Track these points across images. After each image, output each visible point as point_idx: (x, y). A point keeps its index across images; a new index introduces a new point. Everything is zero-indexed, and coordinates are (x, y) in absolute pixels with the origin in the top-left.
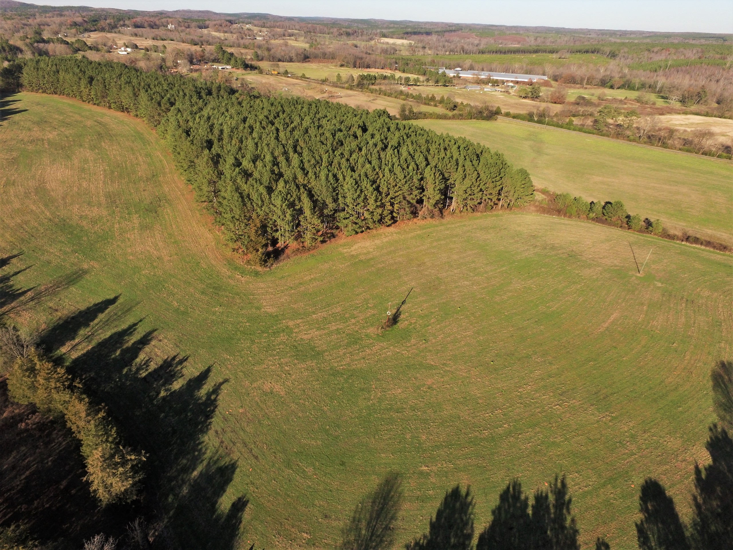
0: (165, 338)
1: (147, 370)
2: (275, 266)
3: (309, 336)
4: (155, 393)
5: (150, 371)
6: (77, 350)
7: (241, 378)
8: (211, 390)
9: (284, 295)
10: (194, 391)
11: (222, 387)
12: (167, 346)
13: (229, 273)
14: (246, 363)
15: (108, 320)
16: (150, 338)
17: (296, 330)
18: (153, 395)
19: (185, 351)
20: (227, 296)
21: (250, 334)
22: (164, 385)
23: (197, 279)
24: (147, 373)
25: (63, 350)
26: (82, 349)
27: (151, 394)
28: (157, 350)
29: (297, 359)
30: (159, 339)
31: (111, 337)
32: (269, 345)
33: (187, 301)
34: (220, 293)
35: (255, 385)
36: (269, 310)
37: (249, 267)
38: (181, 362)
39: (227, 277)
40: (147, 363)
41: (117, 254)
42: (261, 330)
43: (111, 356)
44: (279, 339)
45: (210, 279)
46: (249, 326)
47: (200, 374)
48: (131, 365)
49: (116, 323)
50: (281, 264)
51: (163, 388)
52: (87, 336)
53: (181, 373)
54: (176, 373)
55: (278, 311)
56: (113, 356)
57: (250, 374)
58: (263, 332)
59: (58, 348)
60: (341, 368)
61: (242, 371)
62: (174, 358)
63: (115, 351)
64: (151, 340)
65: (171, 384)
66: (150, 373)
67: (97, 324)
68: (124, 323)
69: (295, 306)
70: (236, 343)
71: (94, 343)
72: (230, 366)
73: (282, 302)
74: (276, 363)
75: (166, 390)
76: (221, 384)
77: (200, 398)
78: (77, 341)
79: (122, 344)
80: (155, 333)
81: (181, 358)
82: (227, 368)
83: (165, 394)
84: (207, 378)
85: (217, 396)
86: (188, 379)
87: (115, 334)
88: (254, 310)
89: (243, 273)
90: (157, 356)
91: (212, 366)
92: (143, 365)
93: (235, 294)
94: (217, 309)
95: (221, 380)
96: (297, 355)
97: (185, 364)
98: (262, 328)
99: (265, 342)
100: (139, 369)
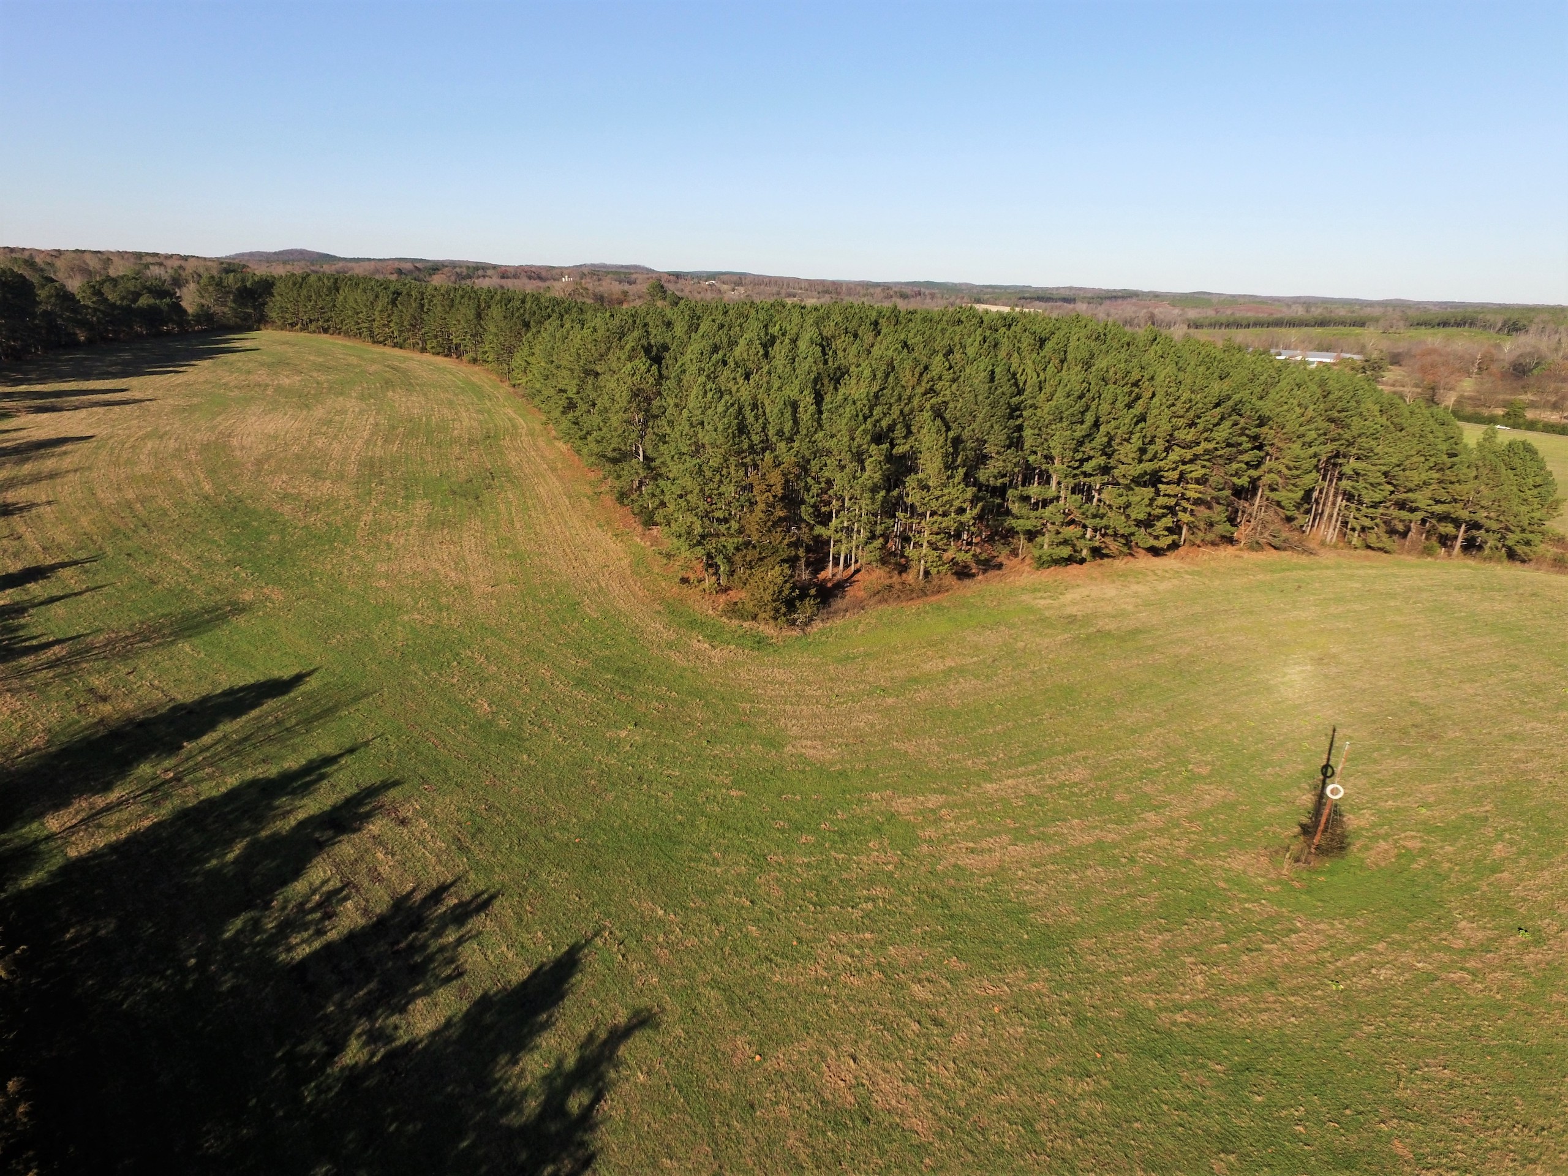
0: (425, 813)
1: (320, 933)
2: (817, 625)
3: (990, 862)
4: (320, 1048)
5: (332, 935)
6: (100, 826)
7: (715, 1018)
8: (571, 1062)
9: (863, 709)
10: (494, 1059)
11: (622, 1051)
12: (423, 843)
13: (668, 635)
14: (734, 949)
15: (246, 739)
16: (367, 808)
17: (929, 832)
18: (312, 1055)
19: (489, 870)
20: (659, 699)
21: (748, 830)
22: (367, 1010)
23: (567, 645)
24: (317, 944)
25: (53, 823)
26: (118, 827)
27: (304, 1048)
28: (380, 856)
29: (956, 952)
30: (402, 814)
31: (233, 795)
32: (824, 878)
33: (525, 701)
34: (639, 688)
35: (779, 1059)
36: (812, 752)
37: (735, 622)
38: (462, 914)
39: (663, 645)
40: (329, 903)
41: (346, 572)
42: (789, 820)
43: (208, 860)
44: (864, 858)
45: (608, 647)
46: (742, 799)
47: (535, 975)
48: (267, 906)
49: (270, 749)
50: (838, 622)
51: (363, 1025)
52: (158, 781)
53: (452, 960)
54: (430, 959)
55: (847, 758)
56: (214, 862)
57: (753, 1003)
58: (798, 828)
59: (40, 815)
61: (715, 983)
62: (437, 895)
63: (229, 843)
64: (368, 816)
65: (402, 1010)
66: (328, 947)
67: (208, 749)
68: (294, 751)
69: (909, 747)
70: (691, 859)
71: (166, 810)
72: (664, 954)
73: (857, 729)
74: (867, 962)
75: (374, 1037)
76: (619, 1035)
77: (514, 1102)
78: (113, 796)
79: (260, 820)
80: (393, 793)
81: (467, 895)
82: (655, 961)
83: (363, 1056)
84: (562, 997)
85: (598, 1097)
86: (479, 994)
87: (254, 783)
88: (756, 748)
89: (714, 638)
90: (376, 877)
91: (588, 942)
92: (313, 910)
93: (690, 693)
94: (624, 734)
95: (622, 1017)
96: (954, 936)
97: (474, 923)
98: (792, 812)
99: (808, 866)
100: (288, 927)
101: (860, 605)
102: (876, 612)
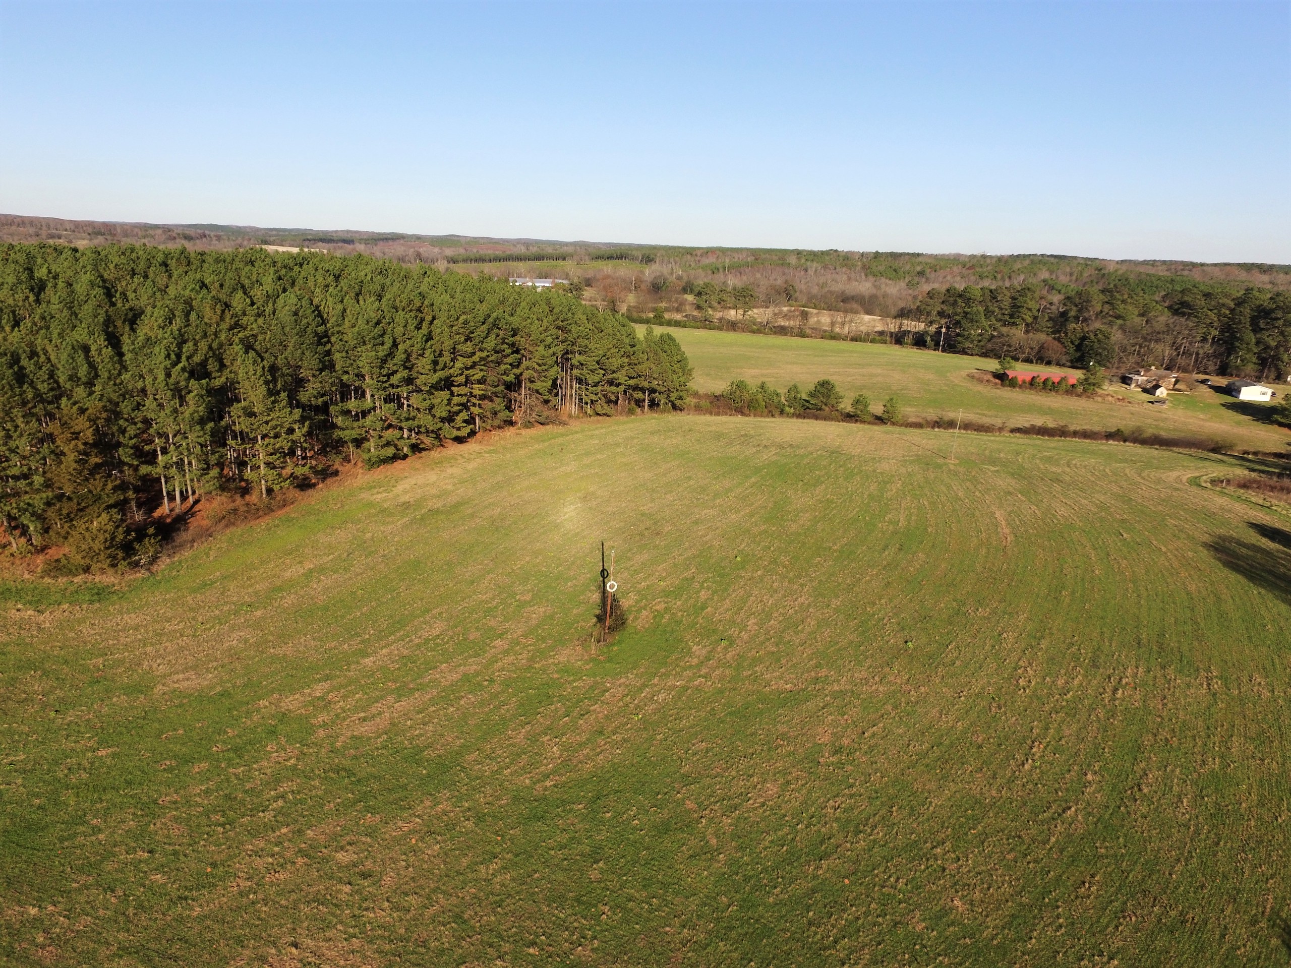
2: (164, 562)
3: (383, 722)
9: (232, 628)
14: (139, 906)
17: (323, 717)
21: (129, 783)
29: (369, 809)
32: (228, 797)
36: (186, 684)
37: (63, 580)
42: (175, 757)
44: (264, 763)
46: (114, 756)
50: (186, 554)
55: (226, 678)
58: (188, 760)
60: (548, 783)
69: (287, 650)
73: (230, 649)
74: (288, 855)
88: (120, 700)
89: (38, 602)
93: (19, 668)
96: (364, 797)
98: (177, 748)
99: (207, 792)
101: (207, 533)
102: (223, 538)
